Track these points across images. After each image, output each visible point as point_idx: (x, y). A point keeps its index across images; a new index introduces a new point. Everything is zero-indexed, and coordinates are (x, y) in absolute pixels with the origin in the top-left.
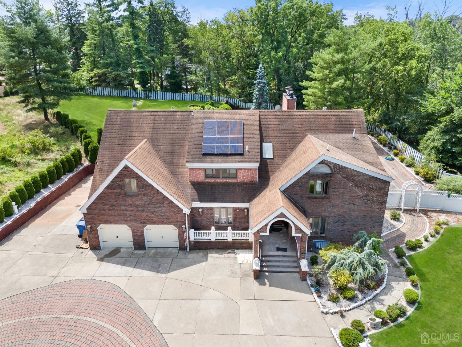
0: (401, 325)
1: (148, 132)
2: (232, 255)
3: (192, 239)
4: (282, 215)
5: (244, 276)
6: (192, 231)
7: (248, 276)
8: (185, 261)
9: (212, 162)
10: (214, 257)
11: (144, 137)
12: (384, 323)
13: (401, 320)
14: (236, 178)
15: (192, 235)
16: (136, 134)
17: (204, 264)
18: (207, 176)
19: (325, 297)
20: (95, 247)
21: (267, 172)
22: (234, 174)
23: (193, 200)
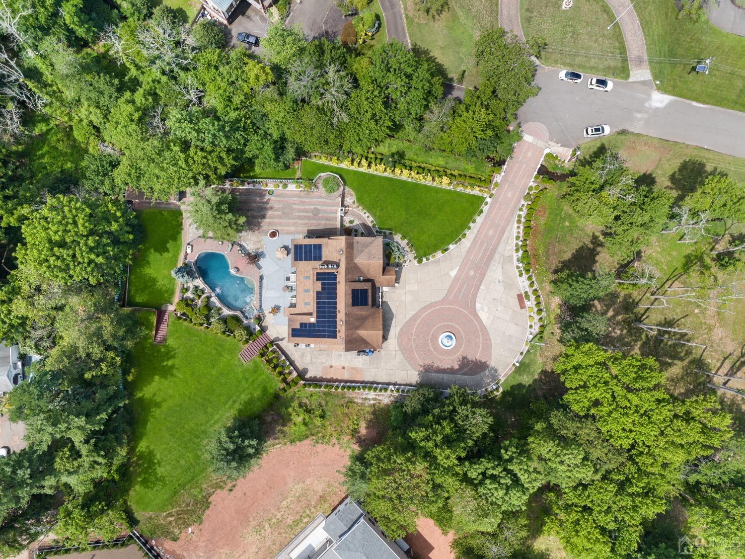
0: (412, 245)
2: (385, 293)
8: (388, 309)
10: (385, 299)
12: (412, 250)
13: (410, 245)
17: (389, 303)
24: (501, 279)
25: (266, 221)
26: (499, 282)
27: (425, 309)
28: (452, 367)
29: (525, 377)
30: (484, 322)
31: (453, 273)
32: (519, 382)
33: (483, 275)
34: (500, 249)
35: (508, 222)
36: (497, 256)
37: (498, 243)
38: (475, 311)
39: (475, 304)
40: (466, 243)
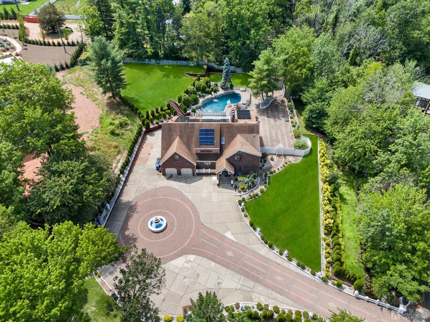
0: (256, 198)
1: (179, 133)
2: (210, 177)
3: (197, 172)
4: (225, 169)
5: (214, 184)
6: (197, 170)
7: (215, 185)
8: (195, 180)
9: (203, 148)
10: (204, 178)
11: (177, 135)
12: (251, 198)
13: (256, 197)
14: (211, 152)
15: (197, 171)
16: (174, 134)
17: (201, 181)
18: (201, 152)
19: (237, 191)
20: (164, 174)
21: (223, 150)
22: (211, 151)
23: (197, 160)
24: (223, 286)
25: (266, 118)
26: (219, 284)
27: (193, 207)
28: (128, 229)
29: (94, 309)
30: (172, 262)
31: (229, 235)
32: (89, 299)
33: (227, 266)
34: (260, 288)
35: (296, 301)
36: (251, 283)
37: (266, 285)
38: (185, 254)
39: (194, 254)
40: (264, 250)
